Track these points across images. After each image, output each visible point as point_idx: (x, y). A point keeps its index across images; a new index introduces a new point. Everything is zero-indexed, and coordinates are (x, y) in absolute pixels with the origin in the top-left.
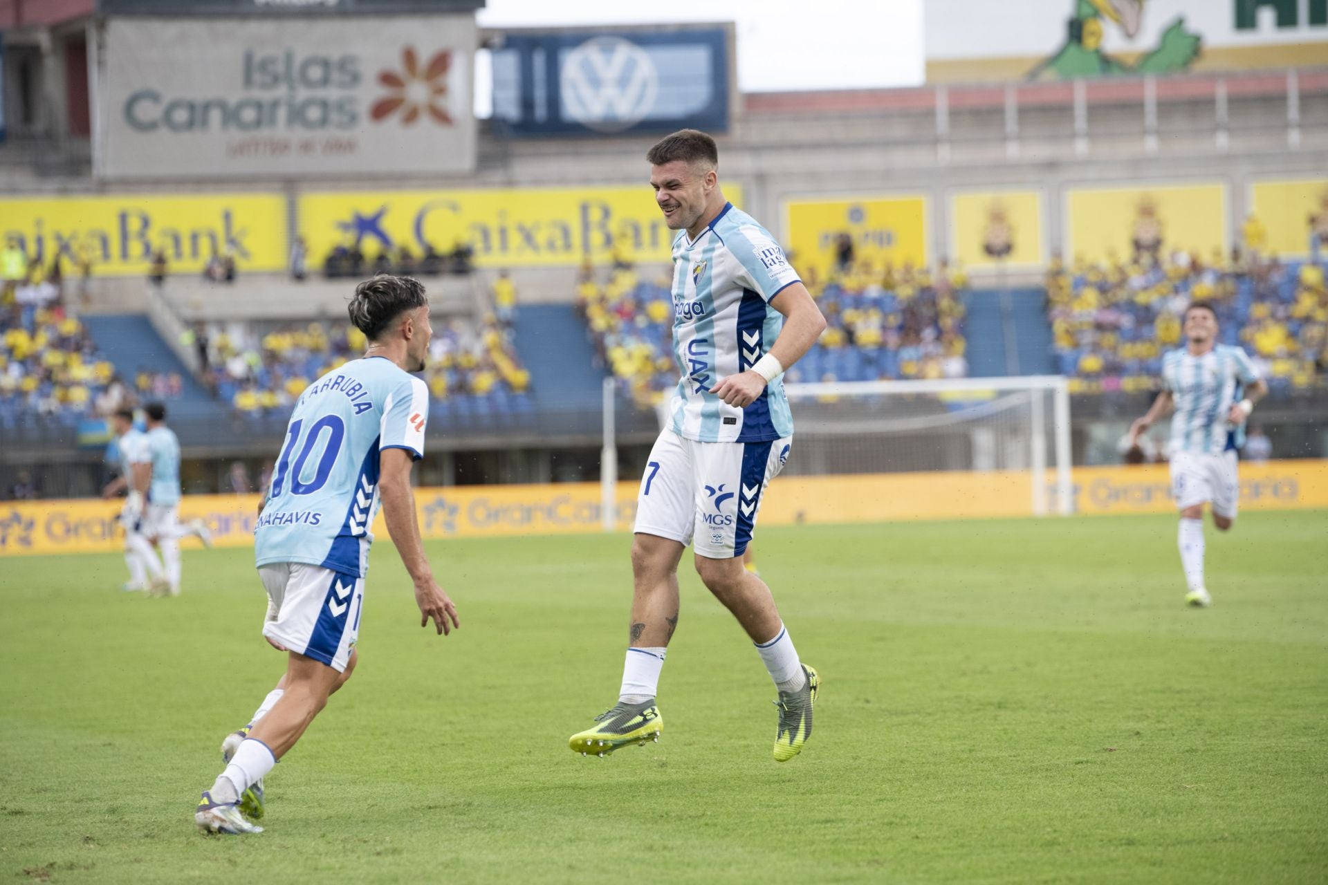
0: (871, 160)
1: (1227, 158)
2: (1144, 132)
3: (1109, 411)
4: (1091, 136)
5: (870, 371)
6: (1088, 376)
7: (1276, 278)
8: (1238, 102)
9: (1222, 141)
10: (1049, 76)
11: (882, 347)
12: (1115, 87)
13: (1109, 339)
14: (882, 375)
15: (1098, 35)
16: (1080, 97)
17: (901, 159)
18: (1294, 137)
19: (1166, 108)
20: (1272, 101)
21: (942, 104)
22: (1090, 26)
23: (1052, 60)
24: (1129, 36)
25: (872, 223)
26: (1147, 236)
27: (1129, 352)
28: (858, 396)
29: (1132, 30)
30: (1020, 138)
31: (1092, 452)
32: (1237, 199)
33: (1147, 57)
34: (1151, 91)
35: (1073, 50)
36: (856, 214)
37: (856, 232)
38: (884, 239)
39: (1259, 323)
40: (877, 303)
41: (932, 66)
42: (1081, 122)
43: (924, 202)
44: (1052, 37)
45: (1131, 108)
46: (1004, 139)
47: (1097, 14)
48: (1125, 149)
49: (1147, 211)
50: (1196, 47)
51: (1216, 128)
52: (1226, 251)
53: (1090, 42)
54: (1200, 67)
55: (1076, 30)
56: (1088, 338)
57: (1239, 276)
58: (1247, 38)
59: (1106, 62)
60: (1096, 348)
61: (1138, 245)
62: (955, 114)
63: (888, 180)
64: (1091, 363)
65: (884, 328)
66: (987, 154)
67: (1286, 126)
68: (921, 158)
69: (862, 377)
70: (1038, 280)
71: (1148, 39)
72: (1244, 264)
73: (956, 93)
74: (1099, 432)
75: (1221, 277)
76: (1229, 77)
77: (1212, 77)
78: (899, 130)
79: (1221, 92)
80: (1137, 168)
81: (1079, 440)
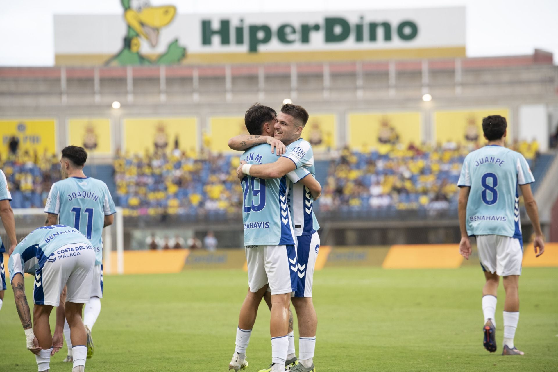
0: (28, 101)
1: (199, 105)
2: (160, 92)
3: (142, 224)
4: (135, 93)
5: (27, 203)
6: (133, 208)
7: (221, 163)
8: (203, 79)
9: (196, 97)
10: (115, 64)
11: (33, 192)
12: (146, 70)
13: (143, 190)
14: (33, 206)
15: (138, 45)
16: (130, 75)
17: (43, 101)
18: (229, 97)
19: (170, 81)
20: (219, 79)
21: (63, 76)
22: (134, 41)
23: (117, 56)
24: (153, 46)
25: (29, 132)
26: (161, 141)
27: (152, 197)
28: (21, 215)
29: (154, 43)
30: (101, 93)
31: (134, 244)
32: (203, 124)
33: (161, 57)
34: (163, 73)
35: (126, 52)
36: (21, 127)
37: (20, 136)
38: (35, 139)
39: (213, 183)
40: (31, 171)
41: (58, 57)
42: (130, 86)
43: (54, 122)
44: (117, 45)
45: (154, 80)
46: (94, 93)
47: (138, 35)
48: (151, 100)
49: (161, 129)
50: (184, 54)
51: (193, 91)
52: (198, 149)
53: (134, 49)
54: (186, 62)
55: (128, 42)
56: (132, 189)
57: (203, 161)
58: (207, 49)
59: (142, 58)
60: (136, 194)
61: (156, 145)
62: (70, 81)
63: (37, 111)
64: (134, 201)
65: (34, 182)
66: (86, 100)
67: (225, 91)
68: (53, 101)
69: (23, 206)
70: (109, 161)
71: (161, 48)
72: (206, 156)
73: (70, 70)
74: (137, 234)
75: (196, 162)
76: (199, 67)
77: (191, 67)
78: (42, 88)
79: (196, 74)
80: (156, 109)
81: (127, 238)
